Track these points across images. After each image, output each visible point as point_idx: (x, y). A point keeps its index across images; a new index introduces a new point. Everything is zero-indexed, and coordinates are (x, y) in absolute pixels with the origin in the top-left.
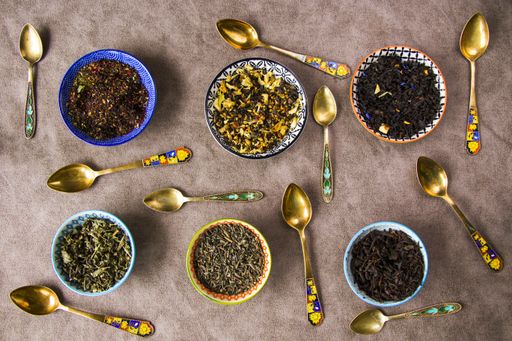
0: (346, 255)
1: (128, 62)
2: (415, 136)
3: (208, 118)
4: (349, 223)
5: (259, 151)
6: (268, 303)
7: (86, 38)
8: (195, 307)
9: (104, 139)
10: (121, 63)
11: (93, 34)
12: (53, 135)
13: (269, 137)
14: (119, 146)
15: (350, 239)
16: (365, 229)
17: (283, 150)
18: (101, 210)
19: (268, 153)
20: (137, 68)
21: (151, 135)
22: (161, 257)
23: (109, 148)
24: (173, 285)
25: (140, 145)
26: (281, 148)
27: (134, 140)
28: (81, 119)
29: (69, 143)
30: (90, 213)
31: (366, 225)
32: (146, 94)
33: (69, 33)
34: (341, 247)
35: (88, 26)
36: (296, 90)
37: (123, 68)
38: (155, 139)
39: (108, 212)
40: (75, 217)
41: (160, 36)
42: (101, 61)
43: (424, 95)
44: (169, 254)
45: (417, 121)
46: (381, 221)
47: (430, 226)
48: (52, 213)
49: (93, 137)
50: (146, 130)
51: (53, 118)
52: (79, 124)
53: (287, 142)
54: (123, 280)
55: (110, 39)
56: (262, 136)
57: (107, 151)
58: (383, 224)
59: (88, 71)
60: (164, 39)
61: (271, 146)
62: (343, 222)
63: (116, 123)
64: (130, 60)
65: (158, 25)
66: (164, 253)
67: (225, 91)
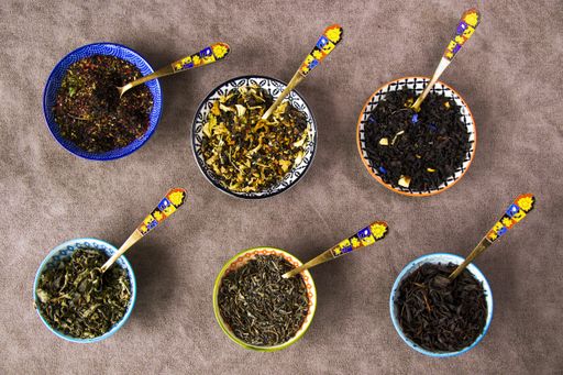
0: (392, 294)
1: (128, 58)
2: (443, 186)
3: (195, 145)
4: (396, 255)
5: (253, 189)
6: (297, 353)
7: (76, 29)
8: (207, 357)
9: (97, 152)
10: (120, 59)
11: (85, 24)
12: (36, 147)
13: (267, 173)
14: (117, 161)
15: (397, 274)
16: (416, 262)
17: (283, 190)
18: (94, 238)
19: (265, 192)
20: (139, 65)
21: (156, 147)
22: (167, 296)
23: (105, 163)
24: (181, 330)
25: (142, 160)
26: (281, 187)
27: (135, 153)
28: (70, 128)
29: (56, 156)
30: (82, 241)
31: (417, 258)
32: (150, 97)
33: (55, 23)
34: (386, 284)
35: (79, 14)
36: (304, 118)
37: (122, 65)
38: (161, 153)
39: (103, 240)
40: (63, 246)
41: (167, 26)
42: (95, 57)
43: (448, 134)
44: (176, 292)
45: (444, 167)
46: (435, 253)
47: (495, 260)
48: (35, 241)
49: (85, 149)
50: (149, 141)
51: (37, 127)
52: (68, 135)
53: (288, 181)
54: (121, 323)
55: (106, 31)
56: (259, 172)
57: (103, 167)
58: (438, 256)
59: (78, 69)
60: (172, 30)
61: (268, 185)
62: (389, 255)
63: (113, 131)
64: (130, 56)
65: (165, 13)
66: (171, 291)
67: (218, 113)
